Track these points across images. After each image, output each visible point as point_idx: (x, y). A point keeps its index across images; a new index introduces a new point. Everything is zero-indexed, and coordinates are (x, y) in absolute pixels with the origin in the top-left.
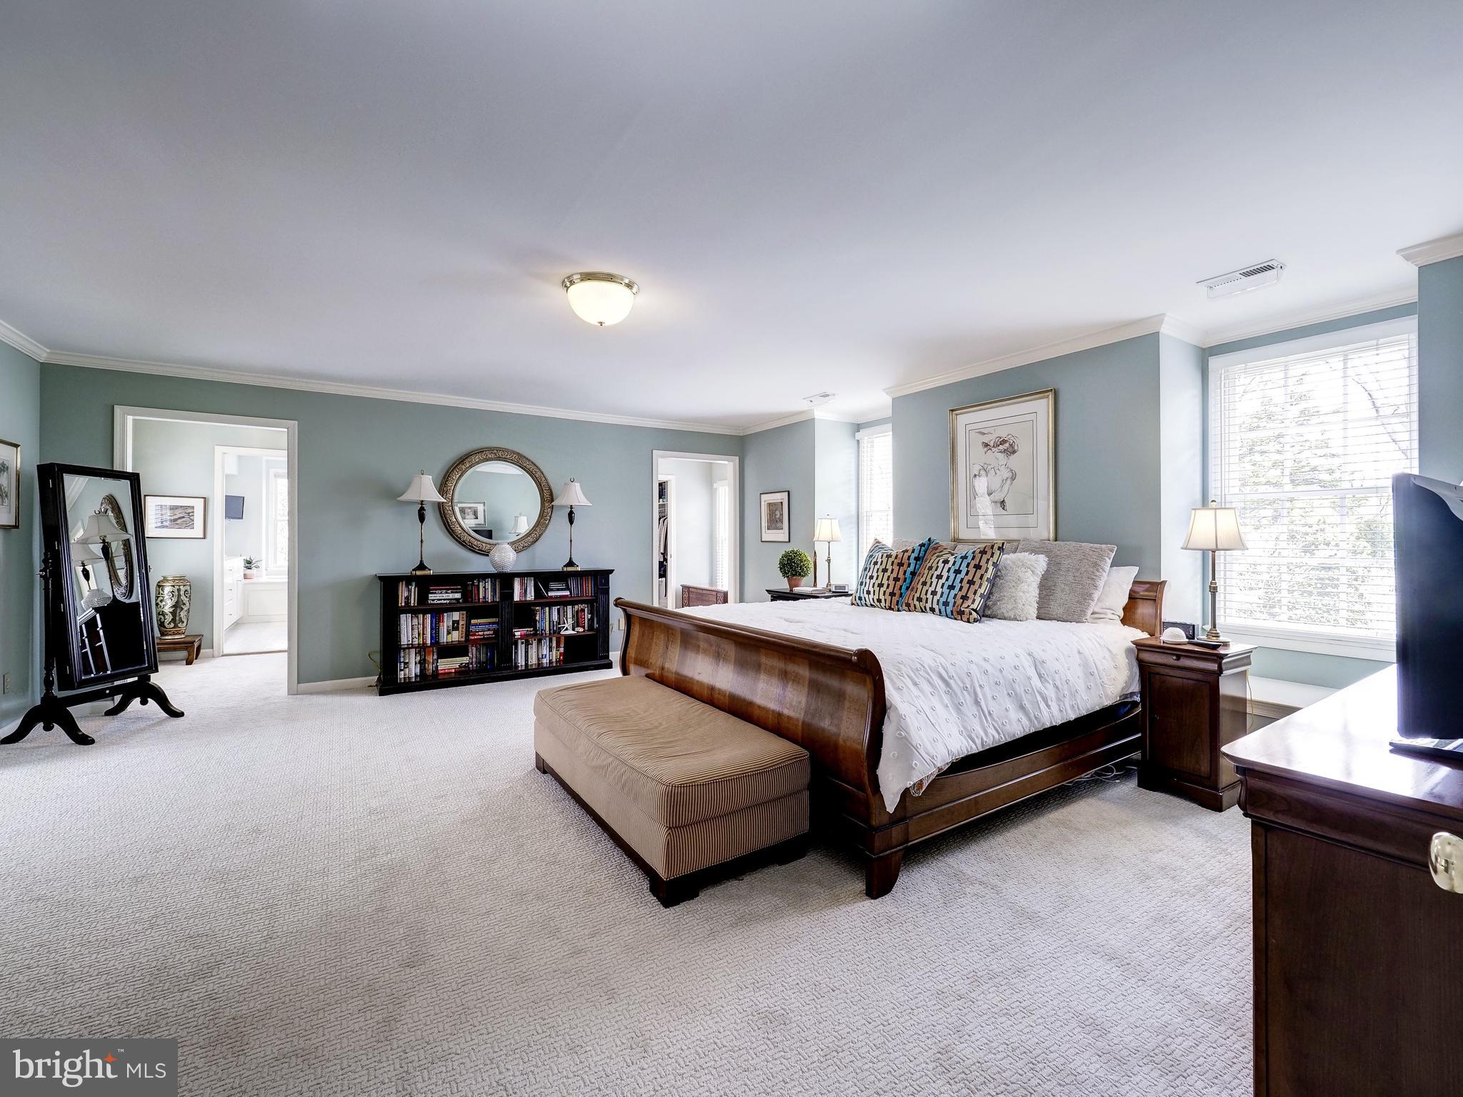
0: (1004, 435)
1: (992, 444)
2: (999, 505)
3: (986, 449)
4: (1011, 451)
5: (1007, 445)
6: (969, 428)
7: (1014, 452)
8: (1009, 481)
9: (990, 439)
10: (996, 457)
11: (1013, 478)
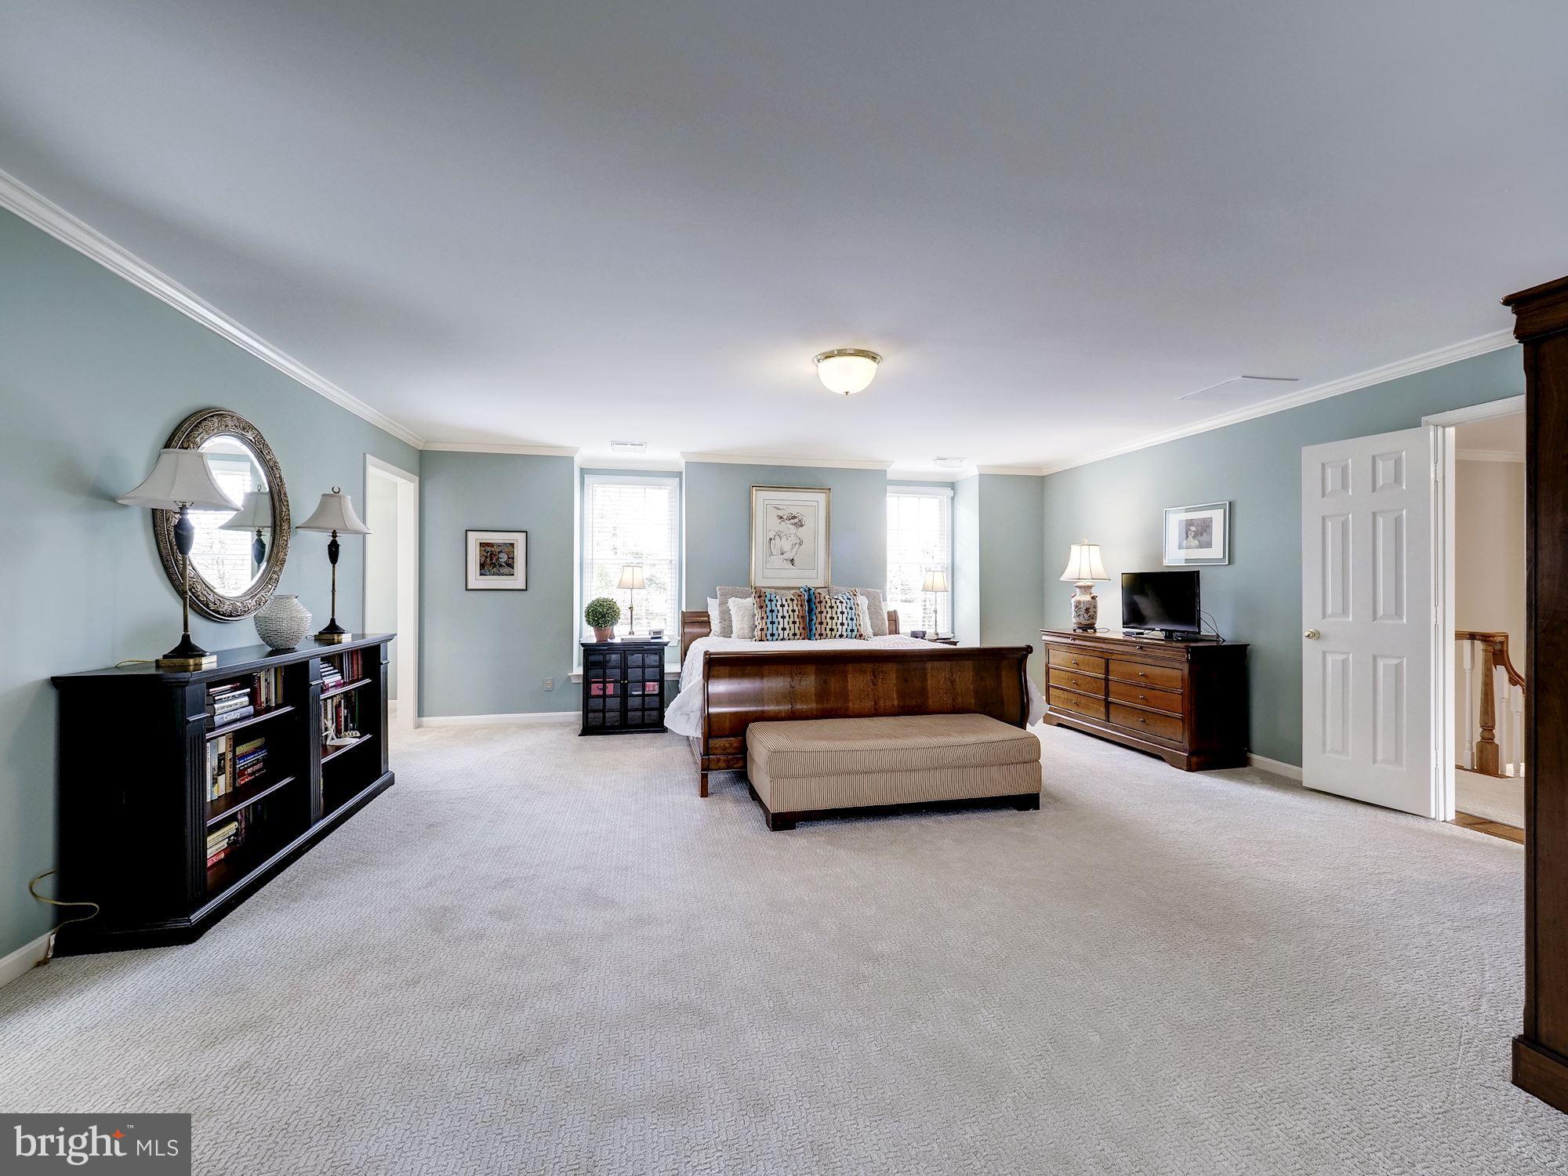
0: (795, 514)
1: (785, 517)
2: (789, 562)
3: (780, 520)
4: (799, 525)
5: (797, 520)
6: (767, 502)
7: (802, 526)
8: (797, 546)
9: (784, 513)
10: (787, 527)
11: (801, 544)
